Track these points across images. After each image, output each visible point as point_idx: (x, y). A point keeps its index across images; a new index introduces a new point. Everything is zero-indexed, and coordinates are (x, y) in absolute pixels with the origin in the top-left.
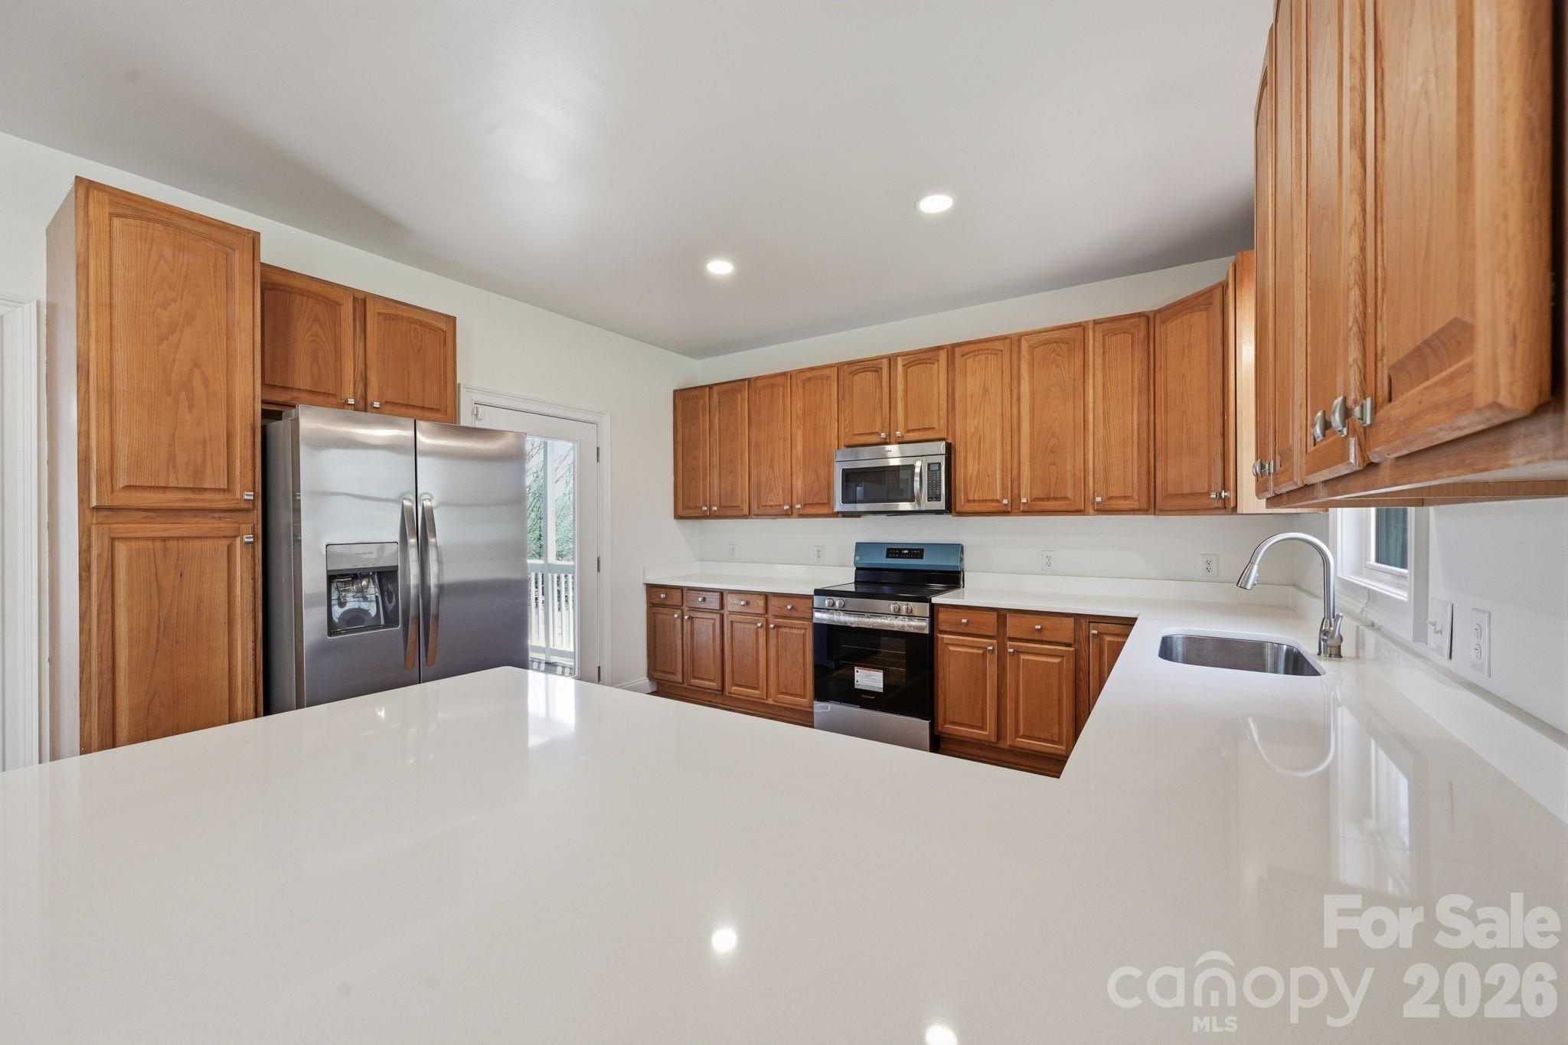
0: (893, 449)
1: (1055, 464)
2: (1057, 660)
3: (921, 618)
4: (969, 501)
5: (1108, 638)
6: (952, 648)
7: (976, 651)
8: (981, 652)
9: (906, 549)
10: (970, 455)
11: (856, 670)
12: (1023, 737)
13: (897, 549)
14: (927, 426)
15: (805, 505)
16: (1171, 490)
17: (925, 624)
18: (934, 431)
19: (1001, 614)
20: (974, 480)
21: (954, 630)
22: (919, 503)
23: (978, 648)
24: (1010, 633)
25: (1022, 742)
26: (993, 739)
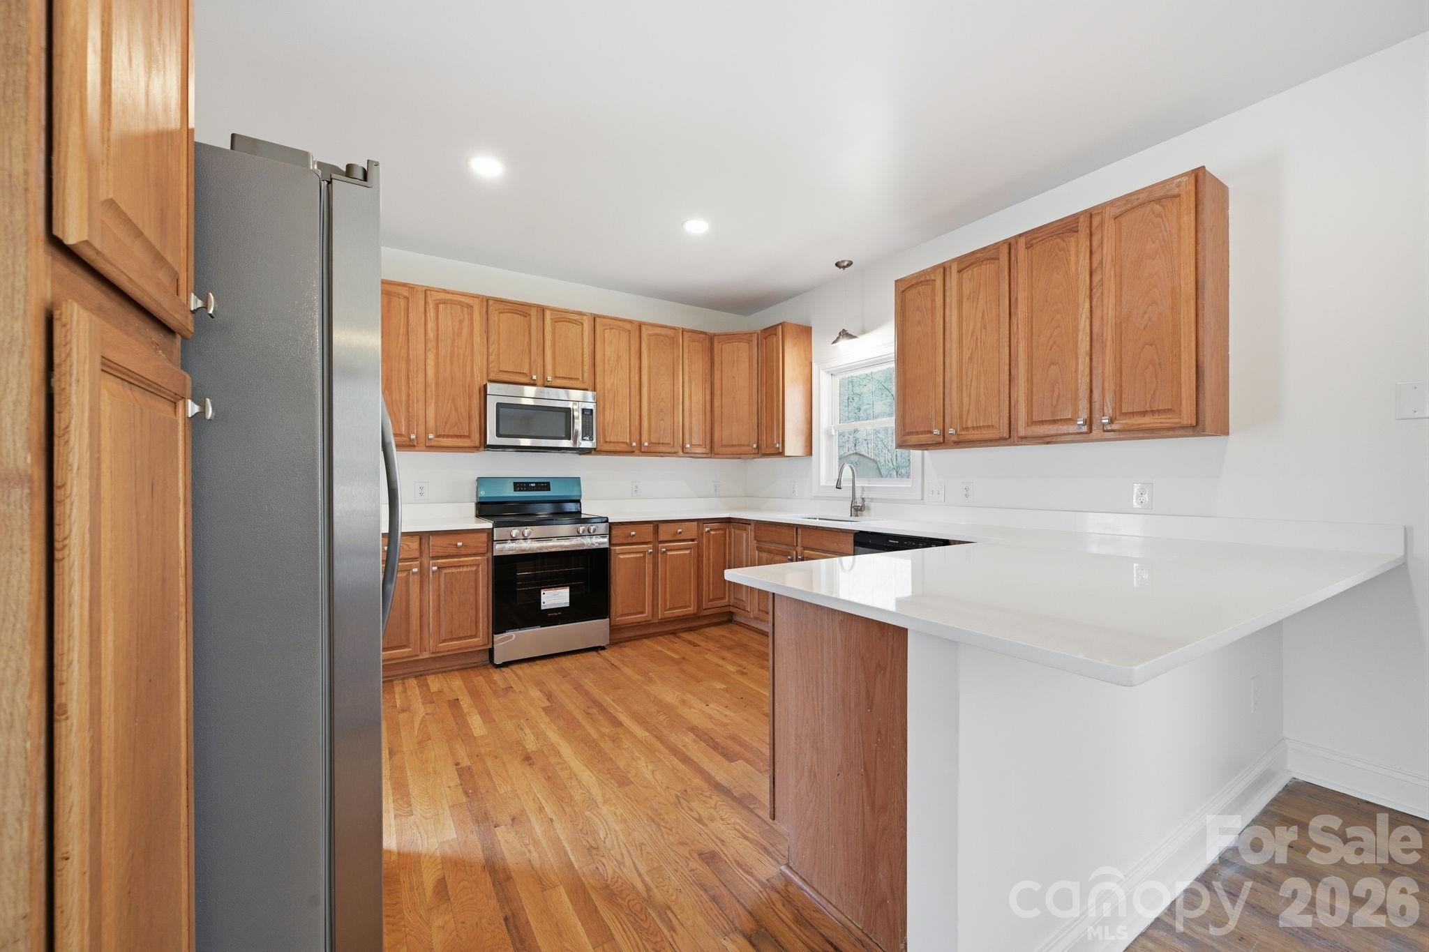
0: (530, 391)
1: (663, 420)
2: (688, 552)
3: (603, 536)
4: (606, 442)
5: (712, 533)
6: (621, 557)
7: (638, 555)
8: (642, 555)
9: (533, 483)
10: (607, 406)
11: (542, 593)
12: (670, 609)
13: (525, 483)
14: (573, 376)
15: (437, 436)
16: (725, 442)
17: (606, 540)
18: (578, 381)
19: (656, 525)
20: (610, 425)
21: (624, 541)
22: (575, 442)
23: (639, 552)
24: (662, 538)
25: (669, 614)
26: (650, 618)
